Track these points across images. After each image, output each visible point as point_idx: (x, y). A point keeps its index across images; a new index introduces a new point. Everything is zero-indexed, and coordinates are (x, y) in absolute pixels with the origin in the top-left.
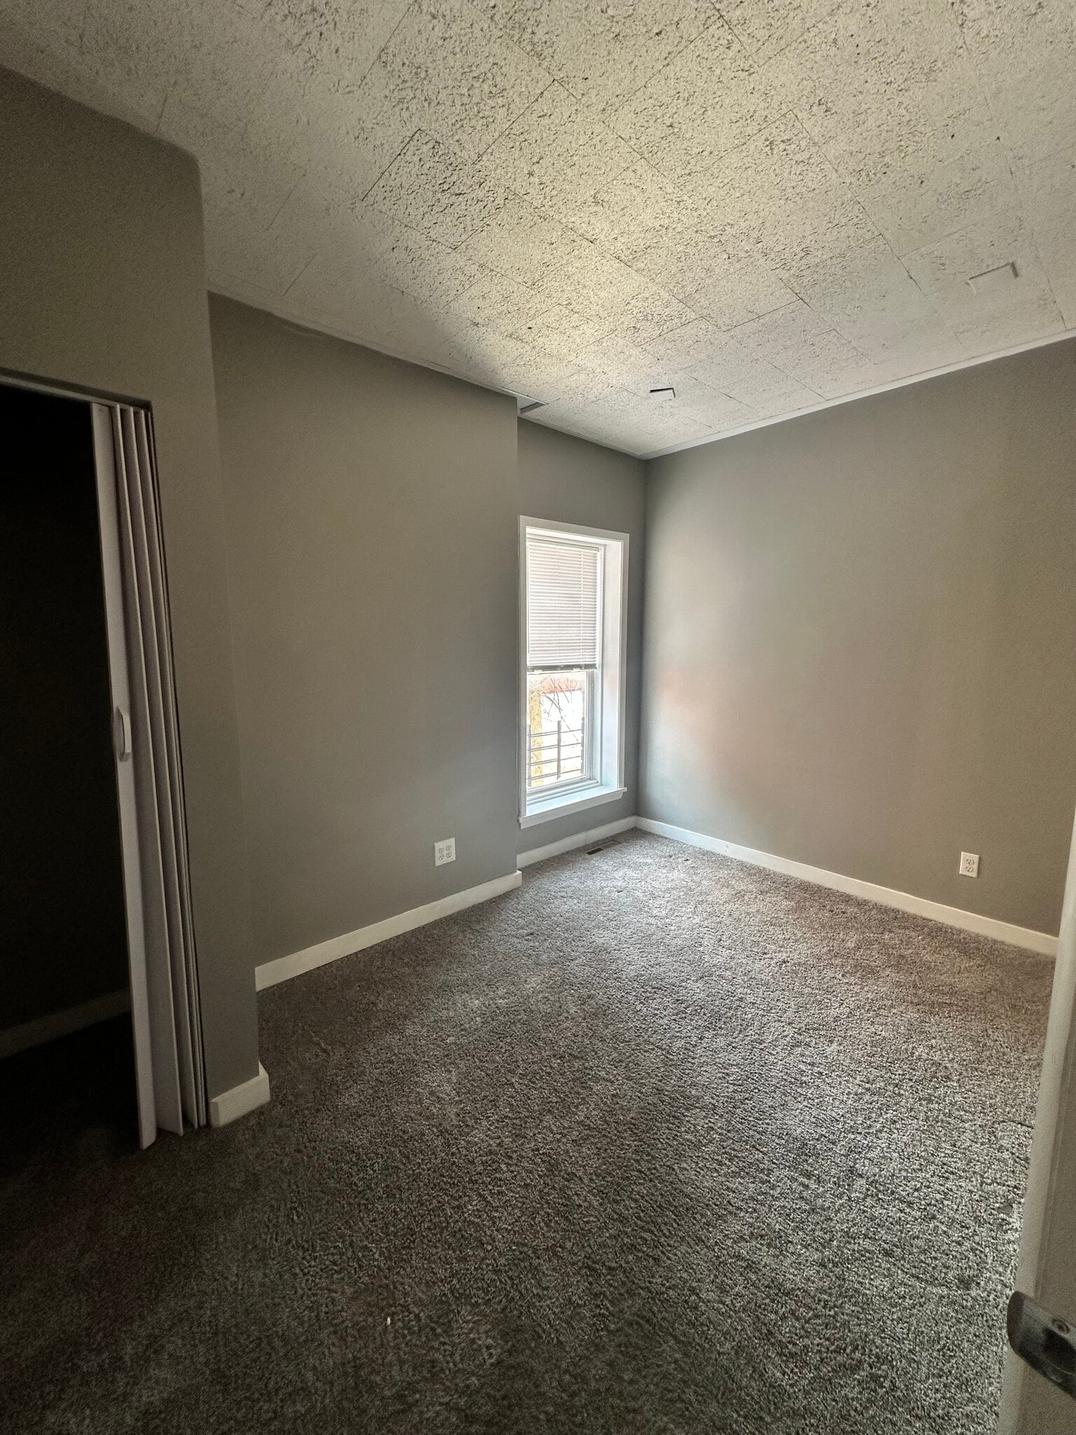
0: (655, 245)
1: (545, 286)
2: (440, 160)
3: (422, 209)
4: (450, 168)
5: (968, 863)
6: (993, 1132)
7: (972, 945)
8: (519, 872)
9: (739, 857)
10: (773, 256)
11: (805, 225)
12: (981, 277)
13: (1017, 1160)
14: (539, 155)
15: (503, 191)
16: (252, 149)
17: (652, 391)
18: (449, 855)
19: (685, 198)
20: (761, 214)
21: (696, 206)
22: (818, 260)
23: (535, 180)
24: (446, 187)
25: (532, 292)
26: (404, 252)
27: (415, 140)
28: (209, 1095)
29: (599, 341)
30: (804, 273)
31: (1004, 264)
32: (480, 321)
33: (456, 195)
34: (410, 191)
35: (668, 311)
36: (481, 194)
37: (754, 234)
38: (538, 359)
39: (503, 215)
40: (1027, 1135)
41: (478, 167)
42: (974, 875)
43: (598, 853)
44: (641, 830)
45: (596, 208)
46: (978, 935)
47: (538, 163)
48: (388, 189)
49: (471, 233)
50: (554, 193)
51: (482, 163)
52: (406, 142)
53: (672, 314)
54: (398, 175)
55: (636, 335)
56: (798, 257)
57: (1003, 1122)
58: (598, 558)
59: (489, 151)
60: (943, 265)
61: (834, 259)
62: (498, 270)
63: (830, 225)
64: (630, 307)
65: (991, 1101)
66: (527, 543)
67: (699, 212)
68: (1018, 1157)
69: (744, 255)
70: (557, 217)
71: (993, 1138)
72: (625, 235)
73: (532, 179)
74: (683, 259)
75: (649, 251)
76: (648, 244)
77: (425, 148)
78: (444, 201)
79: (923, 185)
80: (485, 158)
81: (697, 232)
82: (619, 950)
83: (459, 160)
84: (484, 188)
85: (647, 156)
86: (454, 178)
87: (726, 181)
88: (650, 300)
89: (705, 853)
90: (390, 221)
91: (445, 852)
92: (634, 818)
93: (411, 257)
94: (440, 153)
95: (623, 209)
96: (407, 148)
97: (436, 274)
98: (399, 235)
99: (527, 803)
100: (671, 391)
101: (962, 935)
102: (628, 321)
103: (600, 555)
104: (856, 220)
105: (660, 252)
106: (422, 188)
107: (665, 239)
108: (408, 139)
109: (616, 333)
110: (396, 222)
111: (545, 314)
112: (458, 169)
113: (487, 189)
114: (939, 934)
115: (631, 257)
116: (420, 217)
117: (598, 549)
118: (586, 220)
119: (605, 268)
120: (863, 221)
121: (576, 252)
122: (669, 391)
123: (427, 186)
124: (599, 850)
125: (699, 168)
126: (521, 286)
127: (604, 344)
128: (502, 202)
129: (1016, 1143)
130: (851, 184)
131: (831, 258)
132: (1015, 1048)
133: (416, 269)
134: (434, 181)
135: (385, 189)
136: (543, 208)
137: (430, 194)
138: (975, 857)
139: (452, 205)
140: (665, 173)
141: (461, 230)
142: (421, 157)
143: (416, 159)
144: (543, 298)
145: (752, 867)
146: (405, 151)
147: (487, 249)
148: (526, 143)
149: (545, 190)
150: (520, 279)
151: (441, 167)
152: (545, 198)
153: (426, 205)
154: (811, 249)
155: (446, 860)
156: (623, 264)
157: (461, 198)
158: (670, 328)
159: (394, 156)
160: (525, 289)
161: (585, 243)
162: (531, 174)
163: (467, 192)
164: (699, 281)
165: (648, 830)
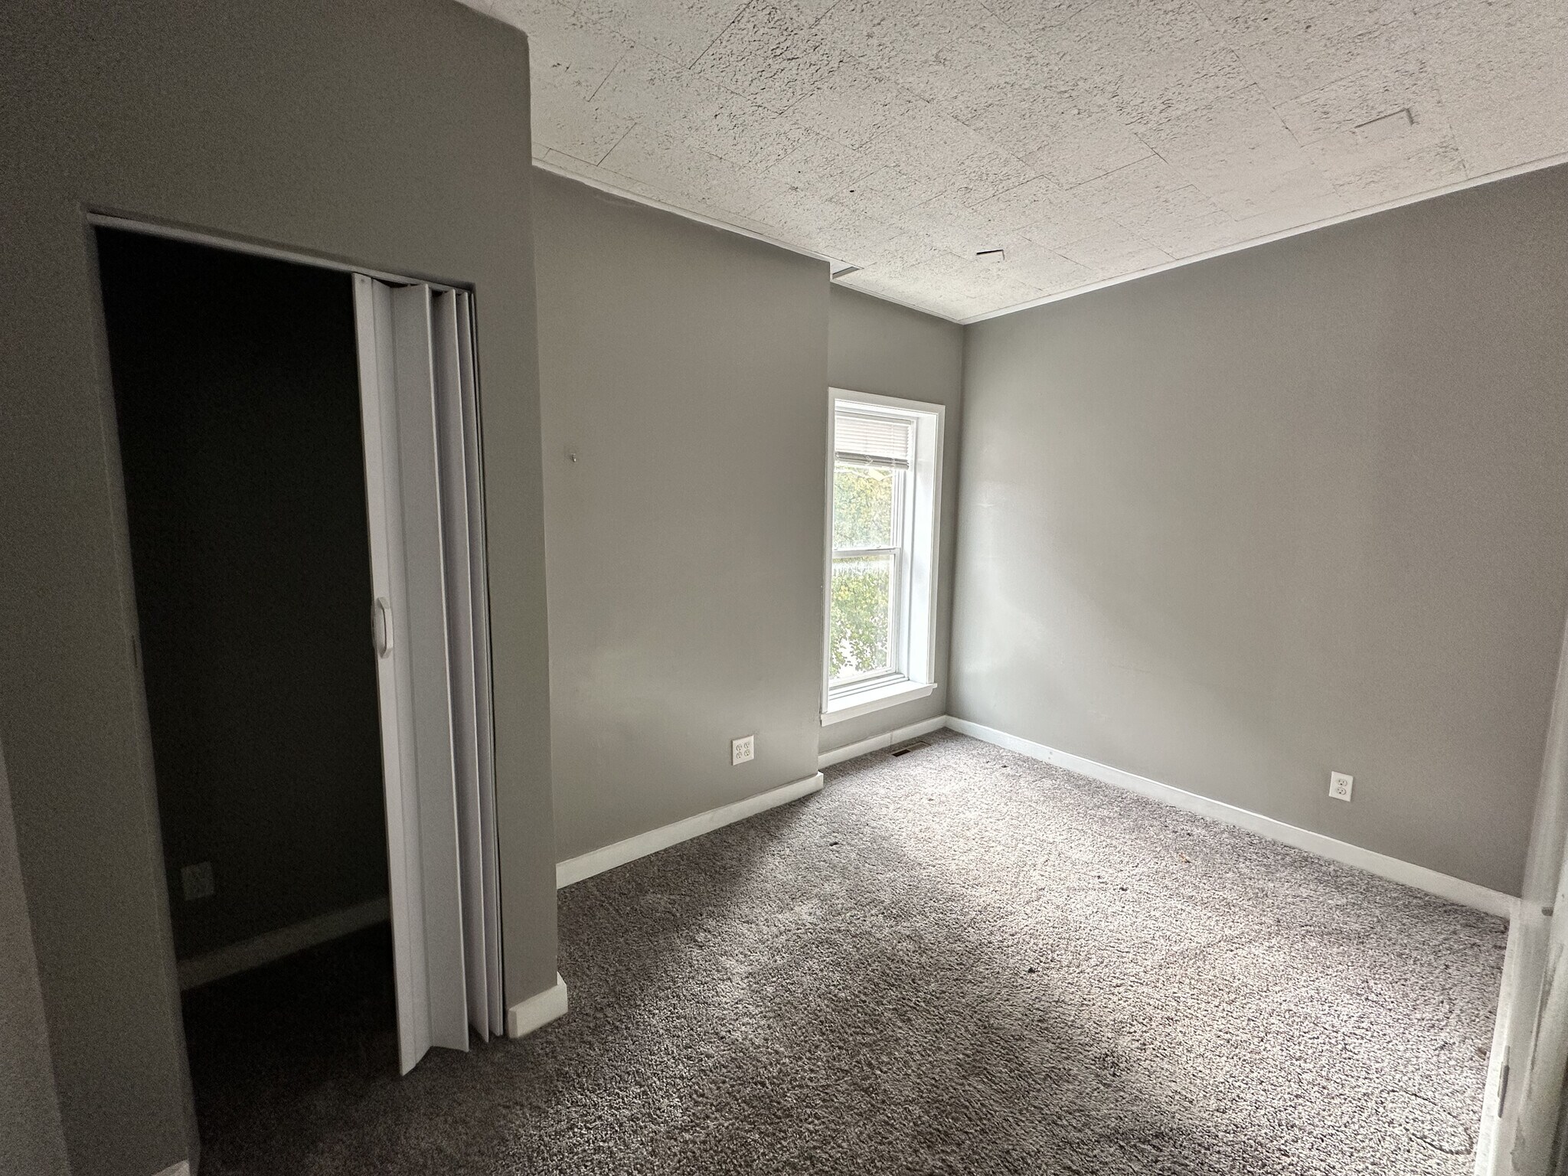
0: (997, 103)
1: (873, 148)
2: (775, 26)
3: (751, 75)
4: (785, 33)
5: (1340, 785)
6: (1382, 1103)
7: (1345, 880)
8: (820, 774)
9: (1065, 766)
10: (1129, 109)
11: (1169, 77)
12: (1370, 124)
13: (1413, 1137)
14: (881, 17)
15: (838, 54)
16: (583, 24)
17: (979, 254)
18: (747, 753)
19: (1035, 53)
20: (1120, 67)
21: (1047, 62)
22: (1179, 113)
23: (874, 41)
24: (778, 52)
25: (858, 155)
26: (728, 118)
27: (751, 7)
28: (507, 1003)
29: (927, 203)
30: (1162, 127)
31: (1398, 109)
32: (801, 185)
33: (789, 59)
34: (740, 58)
35: (1005, 170)
36: (814, 58)
37: (1110, 88)
38: (857, 223)
39: (836, 78)
40: (1423, 1108)
41: (814, 31)
42: (1347, 798)
43: (904, 756)
44: (951, 731)
45: (936, 68)
46: (1351, 868)
47: (879, 24)
48: (717, 56)
49: (800, 97)
50: (893, 53)
51: (818, 27)
52: (741, 10)
53: (1010, 173)
54: (729, 43)
55: (968, 195)
56: (1158, 110)
57: (1393, 1091)
58: (910, 432)
59: (829, 14)
60: (1326, 113)
61: (1199, 112)
62: (825, 133)
63: (1197, 76)
64: (963, 166)
65: (1378, 1065)
66: (836, 417)
67: (1050, 67)
68: (1413, 1134)
69: (1096, 109)
70: (893, 78)
71: (1381, 1110)
72: (965, 93)
73: (871, 41)
74: (1027, 116)
75: (990, 109)
76: (989, 102)
77: (761, 15)
78: (775, 67)
79: (1309, 30)
80: (823, 21)
81: (1045, 87)
82: (934, 867)
83: (795, 25)
84: (818, 51)
85: (998, 13)
86: (788, 43)
87: (1083, 35)
88: (986, 160)
89: (1026, 760)
90: (716, 89)
91: (743, 750)
92: (944, 717)
93: (734, 124)
94: (776, 19)
95: (966, 67)
96: (741, 15)
97: (758, 140)
98: (723, 102)
99: (830, 698)
100: (1001, 252)
101: (1332, 868)
102: (961, 181)
103: (911, 429)
104: (1227, 69)
105: (1002, 110)
106: (753, 55)
107: (1009, 95)
108: (744, 6)
109: (945, 194)
110: (722, 89)
111: (870, 177)
112: (792, 33)
113: (821, 52)
114: (1304, 864)
115: (970, 116)
116: (747, 83)
117: (910, 422)
118: (925, 80)
119: (940, 128)
120: (1235, 71)
121: (910, 112)
122: (998, 253)
123: (758, 52)
124: (906, 752)
125: (1053, 23)
126: (847, 149)
127: (931, 206)
128: (836, 65)
129: (1411, 1117)
130: (1225, 32)
131: (1196, 110)
132: (1404, 1004)
133: (737, 135)
134: (766, 46)
135: (714, 57)
136: (880, 70)
137: (761, 60)
138: (1349, 779)
139: (782, 70)
140: (1016, 29)
141: (790, 94)
142: (756, 23)
143: (750, 26)
144: (870, 160)
145: (1080, 777)
146: (739, 19)
147: (814, 113)
148: (868, 5)
149: (884, 51)
150: (847, 142)
151: (775, 32)
152: (882, 59)
153: (755, 71)
154: (1174, 102)
155: (744, 759)
156: (960, 124)
157: (793, 63)
158: (1006, 188)
159: (728, 24)
160: (851, 151)
161: (922, 103)
162: (870, 36)
163: (801, 56)
164: (1043, 138)
165: (961, 732)
